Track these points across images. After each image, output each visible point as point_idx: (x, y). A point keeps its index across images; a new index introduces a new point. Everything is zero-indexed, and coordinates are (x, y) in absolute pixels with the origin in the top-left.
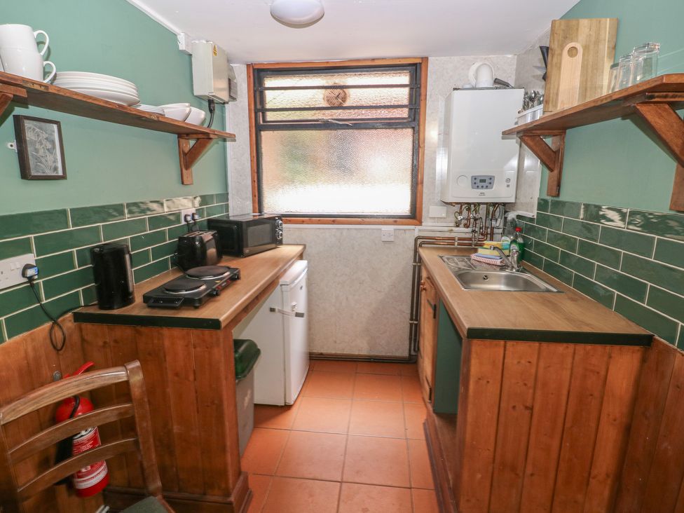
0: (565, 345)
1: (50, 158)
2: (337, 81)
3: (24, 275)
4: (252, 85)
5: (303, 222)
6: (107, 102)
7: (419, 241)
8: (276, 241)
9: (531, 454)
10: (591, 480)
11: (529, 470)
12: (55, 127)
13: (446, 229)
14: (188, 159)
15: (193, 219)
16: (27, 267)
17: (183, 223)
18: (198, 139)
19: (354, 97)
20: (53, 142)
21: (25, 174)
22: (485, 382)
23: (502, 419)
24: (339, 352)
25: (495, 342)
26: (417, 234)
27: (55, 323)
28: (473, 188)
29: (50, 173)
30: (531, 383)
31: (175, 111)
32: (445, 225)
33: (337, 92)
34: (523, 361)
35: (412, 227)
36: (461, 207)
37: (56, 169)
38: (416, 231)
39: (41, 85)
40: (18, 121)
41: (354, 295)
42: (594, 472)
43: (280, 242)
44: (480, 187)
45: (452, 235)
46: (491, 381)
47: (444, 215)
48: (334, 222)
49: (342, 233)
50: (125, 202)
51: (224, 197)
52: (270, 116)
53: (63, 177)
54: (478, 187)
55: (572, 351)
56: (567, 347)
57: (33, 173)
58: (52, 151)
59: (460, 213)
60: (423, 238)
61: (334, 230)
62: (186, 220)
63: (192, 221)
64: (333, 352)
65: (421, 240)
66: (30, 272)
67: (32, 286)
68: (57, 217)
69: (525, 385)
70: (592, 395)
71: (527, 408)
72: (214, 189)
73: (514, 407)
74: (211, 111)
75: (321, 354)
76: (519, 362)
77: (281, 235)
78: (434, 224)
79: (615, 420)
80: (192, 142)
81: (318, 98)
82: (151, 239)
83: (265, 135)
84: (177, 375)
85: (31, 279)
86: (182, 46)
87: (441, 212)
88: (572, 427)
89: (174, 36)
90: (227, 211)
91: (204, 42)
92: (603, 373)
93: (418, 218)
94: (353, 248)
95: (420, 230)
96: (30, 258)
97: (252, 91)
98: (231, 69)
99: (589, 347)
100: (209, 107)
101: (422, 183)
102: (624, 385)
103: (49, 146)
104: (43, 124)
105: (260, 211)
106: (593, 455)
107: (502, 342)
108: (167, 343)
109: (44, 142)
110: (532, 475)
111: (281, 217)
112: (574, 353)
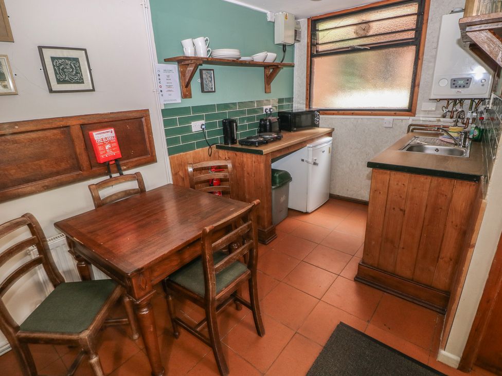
0: (425, 177)
1: (210, 84)
2: (364, 19)
3: (201, 128)
4: (310, 31)
5: (333, 114)
6: (228, 60)
7: (412, 128)
8: (314, 125)
9: (403, 237)
10: (439, 259)
11: (401, 246)
12: (212, 71)
13: (435, 119)
14: (269, 79)
15: (270, 111)
16: (203, 125)
17: (264, 113)
18: (273, 69)
19: (375, 28)
20: (211, 78)
21: (203, 91)
22: (378, 192)
23: (387, 214)
24: (350, 196)
25: (385, 171)
26: (410, 122)
27: (210, 147)
28: (451, 88)
29: (210, 90)
30: (404, 196)
31: (259, 57)
32: (434, 116)
33: (363, 26)
34: (400, 184)
35: (408, 117)
36: (449, 102)
37: (212, 88)
38: (410, 120)
39: (206, 58)
40: (201, 70)
41: (362, 162)
42: (442, 255)
43: (317, 126)
44: (458, 86)
45: (440, 124)
46: (381, 193)
47: (434, 109)
48: (353, 114)
49: (357, 121)
50: (237, 102)
51: (290, 100)
52: (321, 48)
53: (214, 92)
54: (456, 87)
55: (430, 181)
56: (426, 178)
57: (205, 90)
58: (211, 81)
59: (447, 108)
60: (414, 125)
61: (353, 119)
62: (266, 112)
63: (269, 112)
64: (346, 196)
65: (414, 127)
66: (203, 127)
67: (203, 132)
68: (212, 107)
69: (401, 197)
70: (441, 208)
71: (401, 210)
72: (284, 96)
73: (394, 209)
74: (284, 51)
75: (338, 196)
76: (397, 184)
77: (318, 121)
78: (425, 116)
79: (457, 226)
80: (271, 70)
81: (350, 32)
82: (249, 119)
83: (317, 61)
84: (248, 174)
85: (203, 129)
86: (269, 19)
87: (432, 106)
88: (428, 225)
89: (265, 14)
90: (292, 107)
91: (281, 13)
92: (449, 196)
93: (413, 111)
94: (364, 131)
95: (413, 120)
96: (203, 122)
97: (310, 34)
98: (298, 23)
99: (440, 179)
100: (283, 49)
101: (419, 85)
102: (464, 205)
103: (210, 79)
104: (208, 71)
105: (309, 108)
106: (441, 245)
107: (388, 172)
108: (245, 160)
109: (209, 78)
110: (403, 248)
111: (319, 111)
112: (431, 182)
